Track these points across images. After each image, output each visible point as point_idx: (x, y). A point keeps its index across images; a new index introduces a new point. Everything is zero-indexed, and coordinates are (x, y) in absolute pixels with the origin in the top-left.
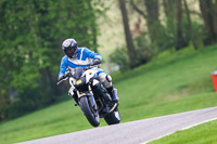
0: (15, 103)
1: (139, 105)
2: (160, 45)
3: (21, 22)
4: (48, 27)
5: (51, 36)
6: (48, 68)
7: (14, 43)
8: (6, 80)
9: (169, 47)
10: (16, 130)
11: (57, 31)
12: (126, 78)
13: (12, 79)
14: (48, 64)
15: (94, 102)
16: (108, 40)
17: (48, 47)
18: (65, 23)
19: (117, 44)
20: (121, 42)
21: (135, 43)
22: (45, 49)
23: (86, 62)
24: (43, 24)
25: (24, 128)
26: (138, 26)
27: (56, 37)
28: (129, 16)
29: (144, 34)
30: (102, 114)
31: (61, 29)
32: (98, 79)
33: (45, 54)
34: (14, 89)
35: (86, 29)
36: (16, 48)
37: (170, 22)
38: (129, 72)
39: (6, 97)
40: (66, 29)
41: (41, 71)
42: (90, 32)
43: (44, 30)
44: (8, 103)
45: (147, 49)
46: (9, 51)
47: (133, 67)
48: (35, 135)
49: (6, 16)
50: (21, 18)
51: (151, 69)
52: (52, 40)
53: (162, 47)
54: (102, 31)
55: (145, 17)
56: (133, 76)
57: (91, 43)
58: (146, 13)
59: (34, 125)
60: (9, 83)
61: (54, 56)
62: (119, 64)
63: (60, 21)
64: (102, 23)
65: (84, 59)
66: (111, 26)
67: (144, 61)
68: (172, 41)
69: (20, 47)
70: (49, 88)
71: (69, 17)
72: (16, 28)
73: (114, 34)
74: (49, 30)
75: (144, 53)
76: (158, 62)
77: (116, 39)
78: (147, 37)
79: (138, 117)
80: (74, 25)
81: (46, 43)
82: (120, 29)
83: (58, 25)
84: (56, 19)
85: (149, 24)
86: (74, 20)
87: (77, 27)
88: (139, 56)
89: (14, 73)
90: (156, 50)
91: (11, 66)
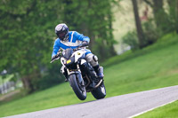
0: (45, 77)
1: (147, 78)
2: (164, 29)
3: (50, 10)
4: (72, 14)
5: (75, 22)
7: (44, 27)
8: (37, 58)
9: (171, 31)
10: (46, 99)
11: (80, 17)
12: (136, 56)
13: (43, 57)
15: (81, 79)
16: (122, 25)
18: (86, 11)
19: (129, 28)
20: (132, 26)
21: (144, 28)
23: (76, 44)
24: (68, 12)
25: (52, 97)
26: (145, 13)
27: (79, 23)
28: (139, 5)
29: (150, 20)
30: (89, 89)
31: (83, 16)
32: (85, 59)
34: (44, 65)
35: (103, 16)
36: (46, 31)
37: (172, 11)
38: (139, 51)
39: (38, 71)
40: (87, 16)
42: (106, 19)
43: (69, 17)
44: (39, 76)
45: (153, 32)
46: (40, 34)
47: (142, 47)
48: (61, 103)
49: (37, 5)
50: (50, 7)
51: (156, 49)
52: (75, 25)
53: (166, 31)
54: (116, 18)
55: (152, 6)
56: (142, 54)
57: (107, 27)
58: (152, 3)
59: (61, 95)
60: (39, 60)
62: (130, 45)
63: (82, 9)
64: (116, 12)
65: (74, 41)
66: (124, 14)
67: (151, 42)
68: (173, 26)
69: (49, 31)
71: (89, 6)
72: (46, 15)
73: (126, 20)
74: (73, 17)
75: (151, 36)
76: (162, 43)
77: (128, 24)
78: (153, 23)
79: (146, 88)
80: (93, 12)
81: (71, 28)
82: (131, 16)
83: (80, 13)
84: (78, 8)
85: (155, 11)
86: (93, 9)
87: (96, 14)
88: (146, 39)
89: (44, 52)
90: (161, 33)
91: (42, 47)
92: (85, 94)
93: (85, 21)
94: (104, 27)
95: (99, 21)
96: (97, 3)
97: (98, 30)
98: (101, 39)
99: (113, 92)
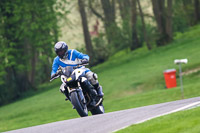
2: (116, 46)
4: (13, 29)
5: (16, 37)
6: (13, 66)
9: (124, 47)
11: (22, 32)
14: (13, 63)
16: (69, 41)
17: (14, 47)
18: (28, 25)
19: (77, 44)
20: (81, 42)
21: (93, 44)
22: (11, 49)
23: (75, 62)
24: (9, 26)
26: (96, 28)
27: (20, 38)
28: (88, 19)
29: (102, 35)
31: (26, 31)
33: (10, 53)
35: (48, 30)
37: (125, 25)
40: (30, 30)
41: (7, 69)
42: (51, 34)
43: (9, 31)
45: (104, 49)
51: (107, 68)
52: (16, 41)
53: (118, 47)
54: (63, 33)
55: (103, 20)
58: (103, 16)
61: (19, 56)
63: (24, 23)
64: (63, 26)
65: (73, 60)
67: (101, 60)
68: (127, 42)
70: (14, 85)
71: (33, 20)
73: (74, 35)
74: (14, 32)
75: (102, 53)
76: (115, 61)
77: (76, 40)
78: (104, 38)
80: (37, 27)
81: (11, 44)
82: (80, 31)
83: (22, 27)
84: (20, 22)
85: (107, 26)
86: (37, 23)
87: (40, 29)
88: (97, 56)
90: (113, 49)
92: (86, 111)
93: (28, 36)
94: (49, 43)
95: (43, 37)
96: (41, 16)
97: (42, 47)
98: (46, 56)
99: (59, 116)
